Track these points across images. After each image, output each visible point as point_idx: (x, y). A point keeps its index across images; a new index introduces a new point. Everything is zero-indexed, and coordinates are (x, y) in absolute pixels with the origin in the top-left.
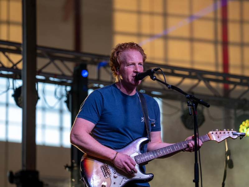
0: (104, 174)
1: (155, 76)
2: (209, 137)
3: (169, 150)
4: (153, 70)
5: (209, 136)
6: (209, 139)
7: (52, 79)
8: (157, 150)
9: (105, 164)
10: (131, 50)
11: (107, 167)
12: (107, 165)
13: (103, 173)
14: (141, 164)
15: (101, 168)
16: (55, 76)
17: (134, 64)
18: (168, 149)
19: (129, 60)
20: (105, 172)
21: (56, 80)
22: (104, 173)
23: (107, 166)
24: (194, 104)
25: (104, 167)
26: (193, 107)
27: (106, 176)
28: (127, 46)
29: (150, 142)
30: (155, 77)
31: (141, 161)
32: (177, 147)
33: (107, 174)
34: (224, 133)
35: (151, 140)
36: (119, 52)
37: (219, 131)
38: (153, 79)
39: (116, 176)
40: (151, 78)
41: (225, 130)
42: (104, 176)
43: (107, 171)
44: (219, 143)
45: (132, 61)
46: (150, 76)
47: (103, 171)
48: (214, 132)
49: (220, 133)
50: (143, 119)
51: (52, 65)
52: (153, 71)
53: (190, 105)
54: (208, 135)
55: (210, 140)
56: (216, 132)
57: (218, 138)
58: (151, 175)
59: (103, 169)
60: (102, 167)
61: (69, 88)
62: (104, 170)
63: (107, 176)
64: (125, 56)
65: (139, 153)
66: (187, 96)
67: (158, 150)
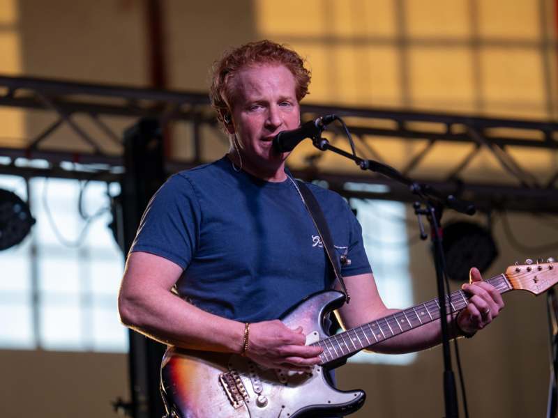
0: (229, 399)
1: (325, 139)
2: (509, 281)
3: (403, 321)
4: (319, 122)
5: (507, 278)
6: (510, 286)
7: (67, 166)
8: (371, 323)
9: (230, 371)
10: (257, 66)
11: (237, 378)
12: (235, 374)
13: (227, 394)
14: (328, 363)
15: (220, 381)
16: (76, 157)
17: (265, 104)
18: (400, 321)
19: (251, 92)
20: (230, 391)
21: (79, 167)
22: (230, 394)
23: (235, 376)
24: (433, 210)
25: (228, 379)
26: (430, 217)
27: (235, 403)
28: (247, 55)
29: (348, 303)
30: (324, 142)
31: (329, 357)
32: (423, 313)
33: (237, 397)
34: (551, 268)
35: (349, 299)
36: (227, 72)
37: (534, 263)
38: (319, 147)
39: (262, 402)
40: (314, 144)
41: (551, 260)
42: (229, 402)
43: (238, 390)
44: (536, 295)
45: (260, 94)
46: (312, 139)
47: (224, 390)
48: (523, 268)
49: (540, 269)
50: (316, 240)
51: (65, 129)
52: (318, 125)
53: (422, 213)
54: (506, 275)
55: (513, 289)
56: (527, 266)
57: (536, 282)
58: (358, 394)
59: (226, 385)
60: (223, 378)
61: (115, 189)
62: (229, 387)
63: (237, 404)
64: (240, 84)
65: (320, 335)
66: (412, 188)
67: (373, 325)
